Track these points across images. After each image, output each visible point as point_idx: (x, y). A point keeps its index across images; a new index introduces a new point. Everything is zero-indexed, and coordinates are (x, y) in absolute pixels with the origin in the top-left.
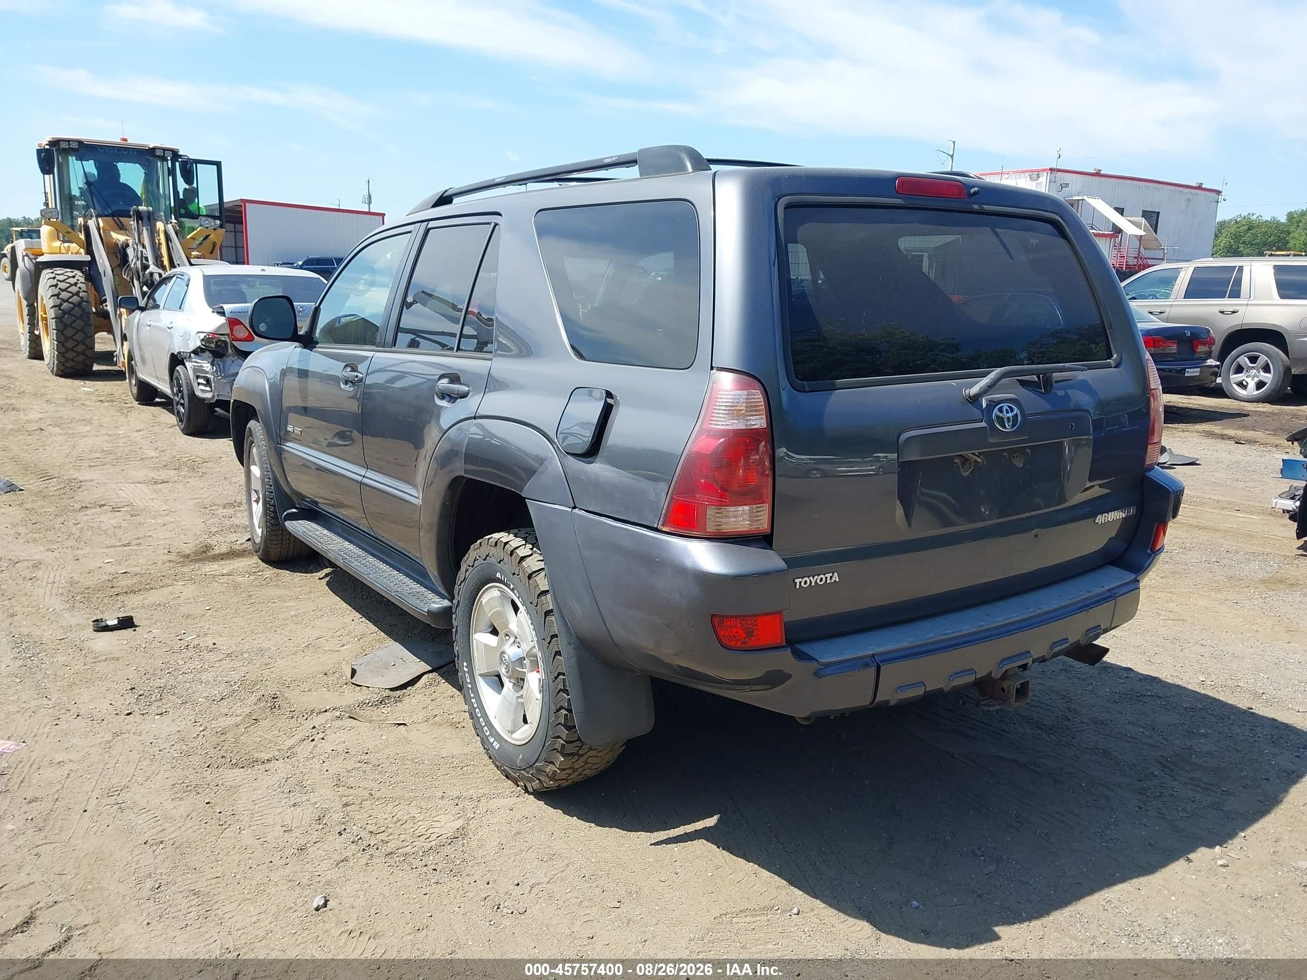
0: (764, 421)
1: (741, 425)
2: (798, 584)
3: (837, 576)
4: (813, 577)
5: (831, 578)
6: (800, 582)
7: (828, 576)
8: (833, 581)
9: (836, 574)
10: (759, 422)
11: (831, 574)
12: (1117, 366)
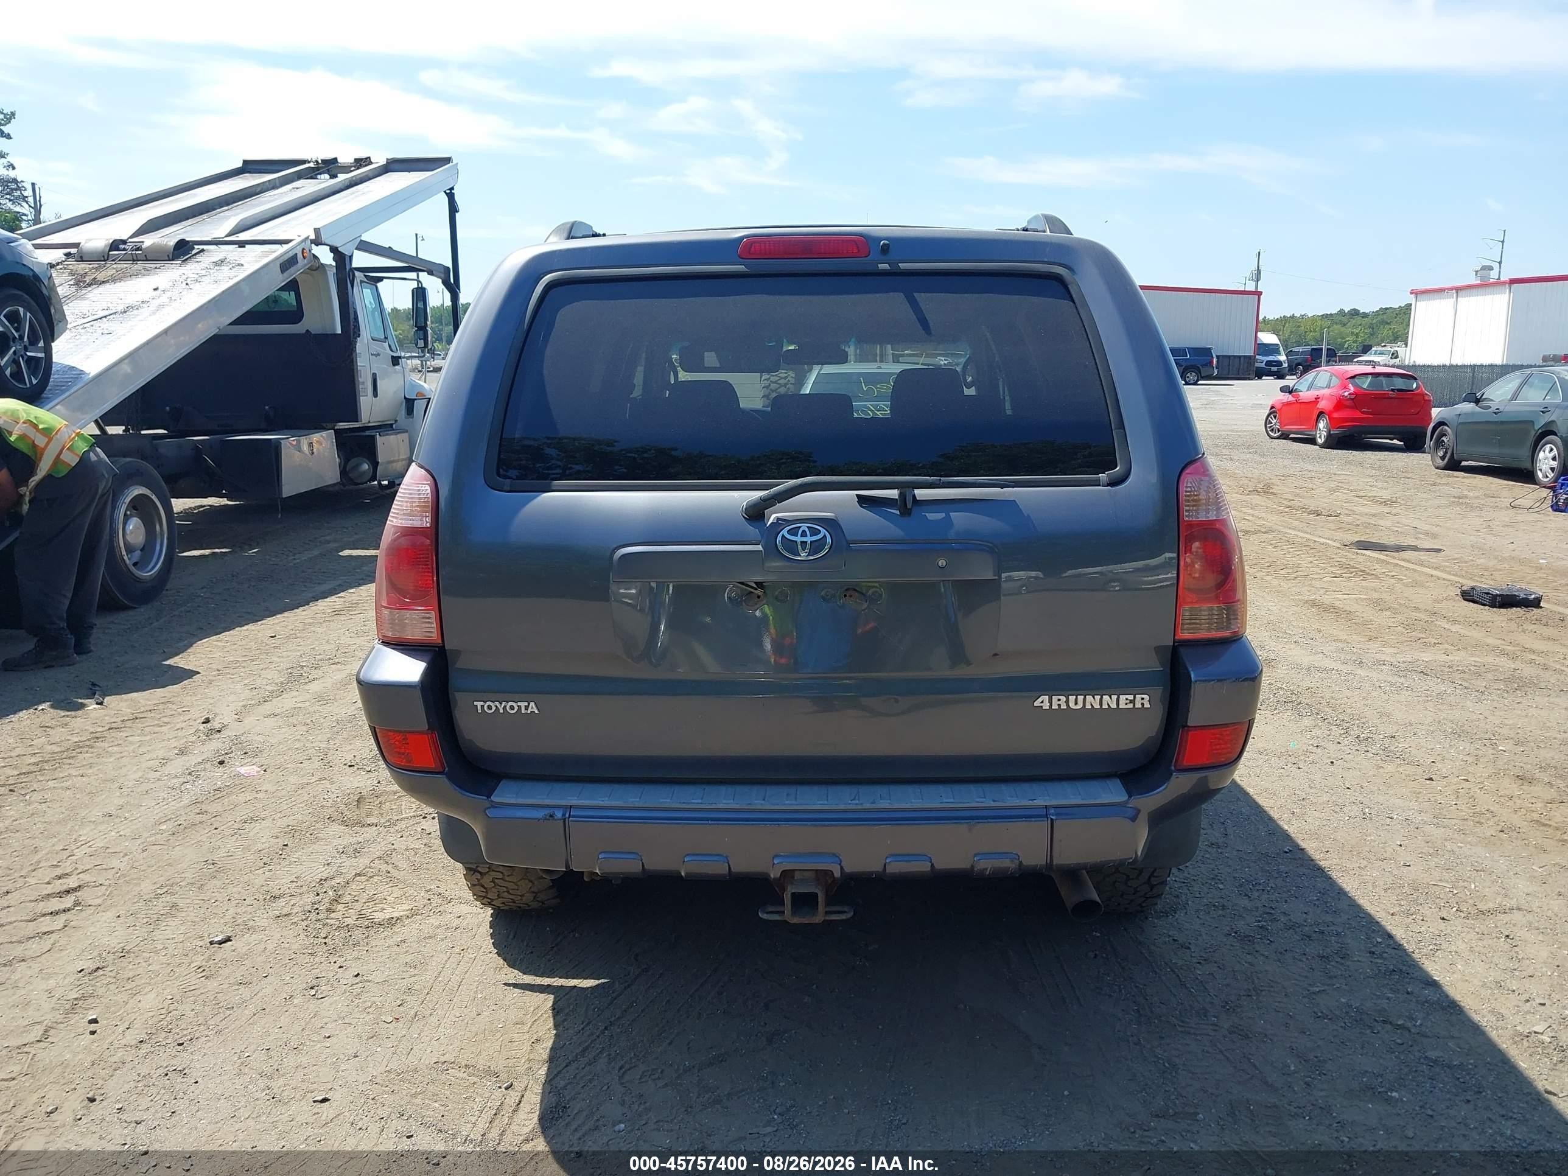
0: (429, 519)
1: (409, 524)
2: (479, 707)
3: (534, 706)
4: (501, 704)
5: (527, 708)
6: (482, 706)
7: (523, 704)
8: (529, 712)
9: (532, 704)
10: (426, 522)
11: (526, 704)
12: (1113, 483)
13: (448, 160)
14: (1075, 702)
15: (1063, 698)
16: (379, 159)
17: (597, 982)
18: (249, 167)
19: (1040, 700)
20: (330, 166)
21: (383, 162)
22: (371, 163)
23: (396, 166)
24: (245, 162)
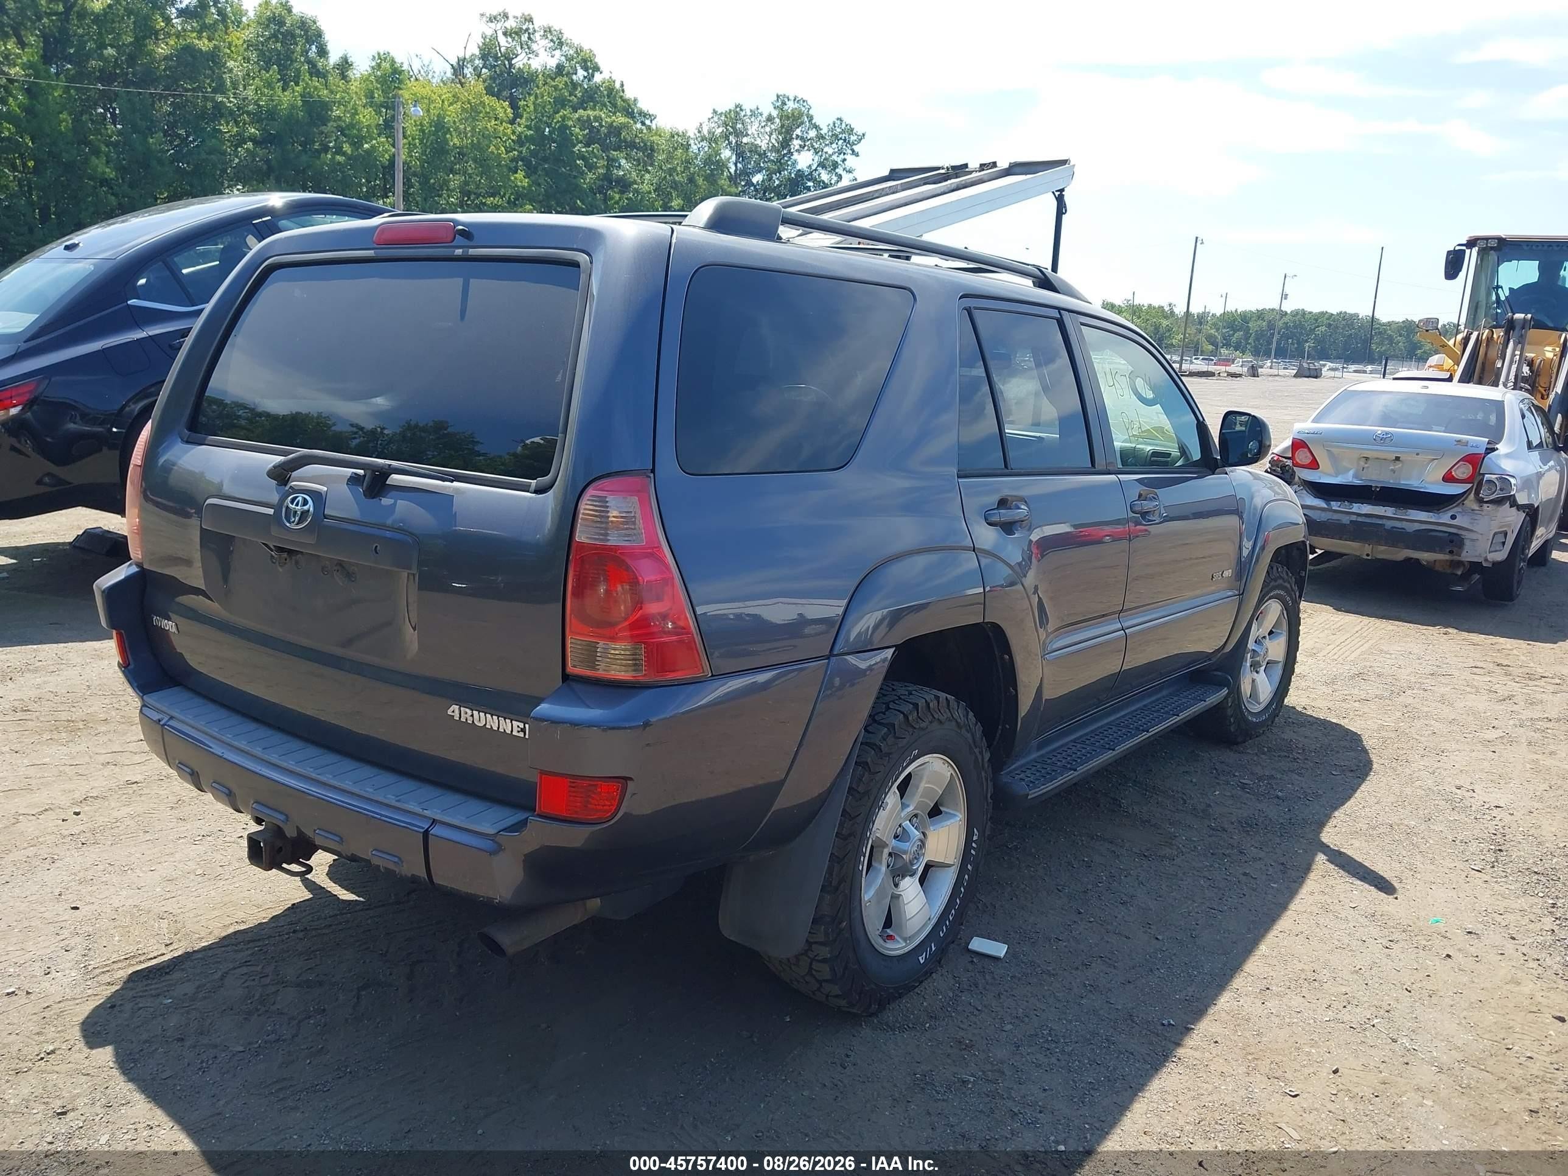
12: (538, 491)
13: (1064, 162)
14: (481, 719)
15: (469, 712)
16: (1003, 164)
17: (357, 898)
18: (895, 174)
19: (451, 709)
20: (960, 170)
21: (1006, 166)
22: (996, 166)
23: (1017, 170)
24: (892, 171)
